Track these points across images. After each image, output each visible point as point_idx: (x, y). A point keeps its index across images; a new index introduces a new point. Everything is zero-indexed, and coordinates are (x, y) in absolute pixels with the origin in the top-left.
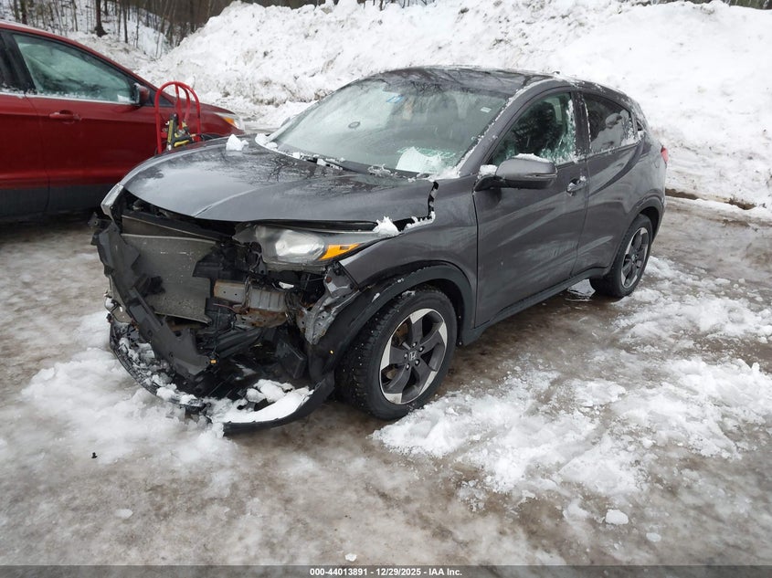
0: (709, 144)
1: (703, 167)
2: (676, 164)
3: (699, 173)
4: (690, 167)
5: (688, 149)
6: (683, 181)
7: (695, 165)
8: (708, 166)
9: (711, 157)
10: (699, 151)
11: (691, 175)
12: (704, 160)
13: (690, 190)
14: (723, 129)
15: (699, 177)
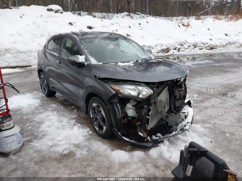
0: (28, 50)
1: (29, 57)
2: (20, 58)
3: (29, 59)
4: (25, 58)
5: (22, 53)
6: (25, 62)
7: (27, 57)
8: (31, 56)
9: (30, 53)
10: (26, 52)
11: (26, 60)
12: (29, 55)
13: (28, 64)
14: (28, 45)
15: (29, 60)
